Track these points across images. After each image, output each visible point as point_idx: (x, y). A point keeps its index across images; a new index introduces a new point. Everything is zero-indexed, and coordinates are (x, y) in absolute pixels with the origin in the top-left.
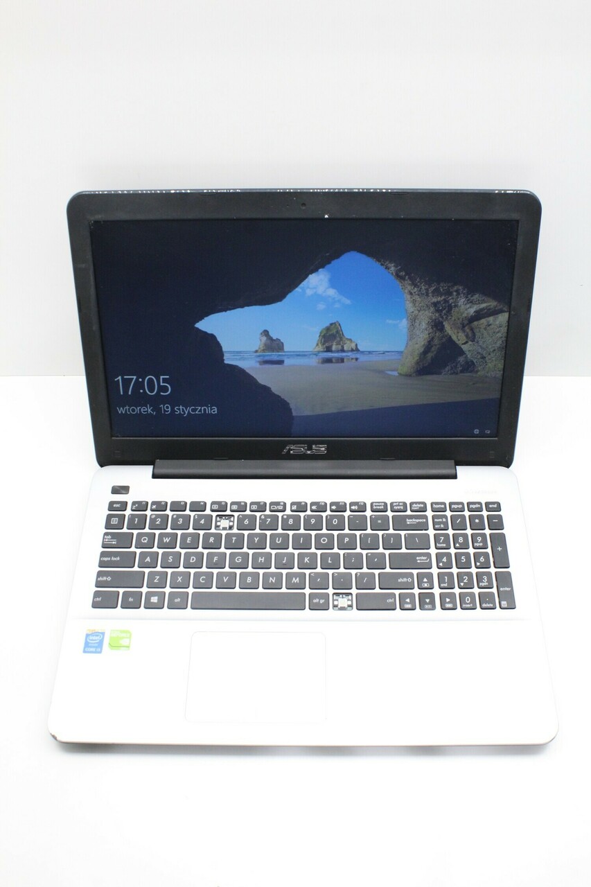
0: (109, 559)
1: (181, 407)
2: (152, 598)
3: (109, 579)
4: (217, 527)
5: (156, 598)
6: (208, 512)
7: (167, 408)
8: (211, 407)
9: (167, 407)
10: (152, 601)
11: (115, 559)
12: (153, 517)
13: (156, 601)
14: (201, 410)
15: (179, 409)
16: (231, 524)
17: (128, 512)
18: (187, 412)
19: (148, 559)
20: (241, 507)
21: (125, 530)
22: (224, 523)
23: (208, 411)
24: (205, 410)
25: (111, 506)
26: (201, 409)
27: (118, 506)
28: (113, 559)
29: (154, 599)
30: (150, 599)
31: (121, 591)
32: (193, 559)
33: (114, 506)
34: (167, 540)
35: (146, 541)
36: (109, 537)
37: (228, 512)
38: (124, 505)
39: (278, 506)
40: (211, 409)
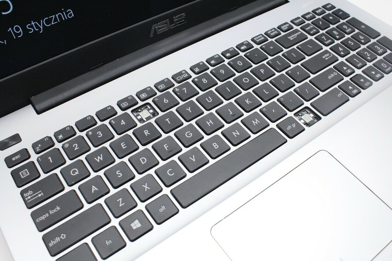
0: (47, 215)
1: (33, 23)
2: (132, 225)
3: (63, 236)
4: (141, 120)
5: (137, 222)
6: (120, 112)
7: (17, 31)
8: (65, 11)
9: (17, 29)
10: (134, 228)
11: (55, 211)
12: (67, 146)
13: (139, 225)
14: (56, 20)
15: (32, 26)
16: (151, 111)
17: (34, 157)
18: (41, 27)
19: (94, 188)
20: (149, 93)
21: (43, 176)
22: (145, 114)
23: (64, 17)
24: (60, 16)
25: (9, 162)
26: (55, 17)
27: (17, 157)
28: (51, 212)
29: (136, 225)
30: (131, 228)
31: (88, 240)
32: (143, 160)
33: (13, 159)
34: (99, 159)
35: (77, 173)
36: (30, 192)
37: (141, 103)
38: (25, 154)
39: (180, 77)
40: (67, 14)
